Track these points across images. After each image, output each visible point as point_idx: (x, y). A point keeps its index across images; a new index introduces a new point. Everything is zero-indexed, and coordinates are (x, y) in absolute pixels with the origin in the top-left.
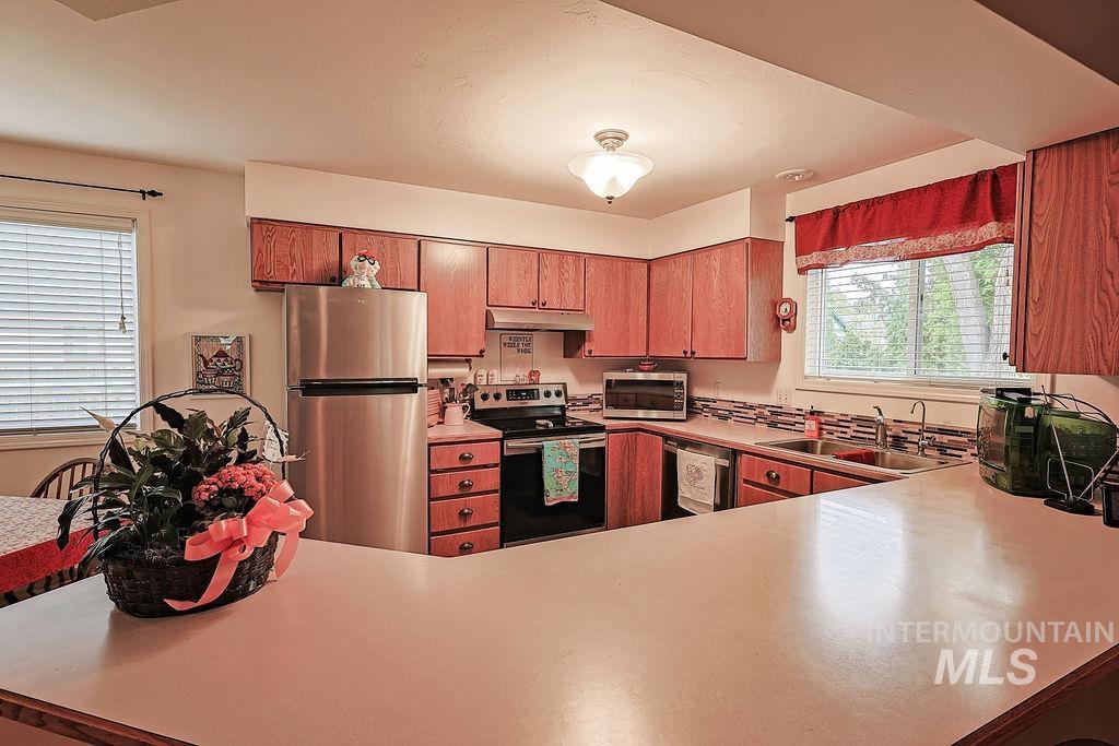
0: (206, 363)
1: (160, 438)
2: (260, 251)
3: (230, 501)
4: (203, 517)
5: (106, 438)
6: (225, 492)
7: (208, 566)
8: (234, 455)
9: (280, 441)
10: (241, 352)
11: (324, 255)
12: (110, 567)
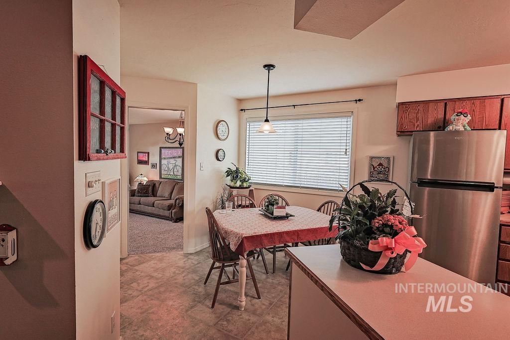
0: (374, 168)
1: (361, 197)
2: (402, 118)
3: (387, 230)
4: (375, 234)
5: (343, 195)
6: (385, 225)
7: (377, 256)
8: (389, 209)
9: (411, 207)
10: (389, 164)
11: (436, 114)
12: (343, 243)
